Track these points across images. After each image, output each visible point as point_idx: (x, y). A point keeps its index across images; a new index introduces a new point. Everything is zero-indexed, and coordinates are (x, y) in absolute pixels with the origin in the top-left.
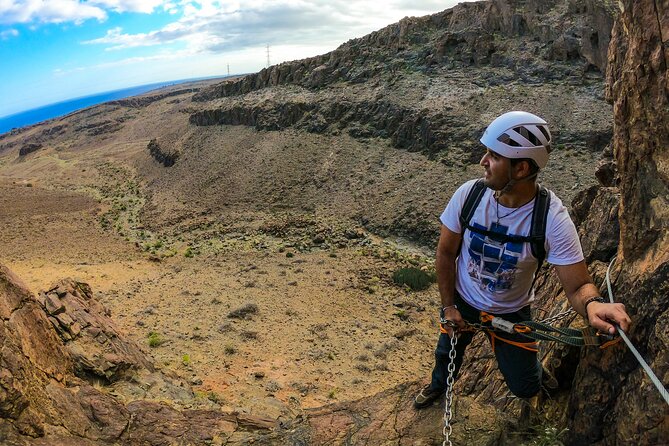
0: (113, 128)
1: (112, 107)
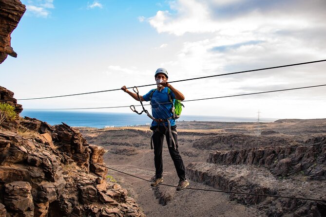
0: (130, 153)
1: (133, 133)
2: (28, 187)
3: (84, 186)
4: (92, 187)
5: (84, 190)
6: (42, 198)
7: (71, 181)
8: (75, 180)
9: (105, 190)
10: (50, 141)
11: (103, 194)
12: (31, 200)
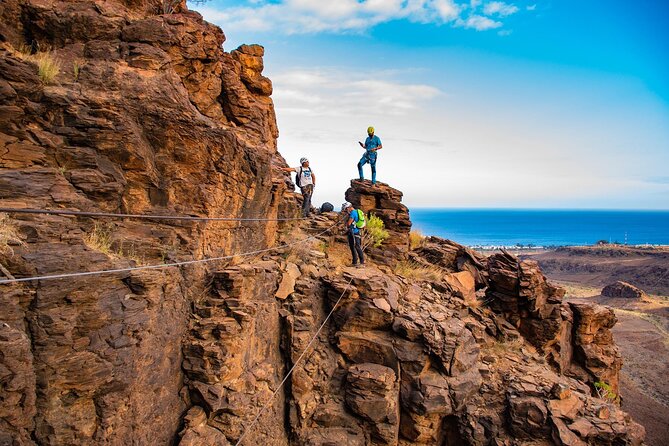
2: (387, 377)
3: (518, 396)
4: (538, 402)
5: (515, 405)
6: (415, 404)
7: (495, 381)
8: (505, 380)
9: (572, 416)
10: (469, 288)
11: (561, 426)
12: (393, 405)
